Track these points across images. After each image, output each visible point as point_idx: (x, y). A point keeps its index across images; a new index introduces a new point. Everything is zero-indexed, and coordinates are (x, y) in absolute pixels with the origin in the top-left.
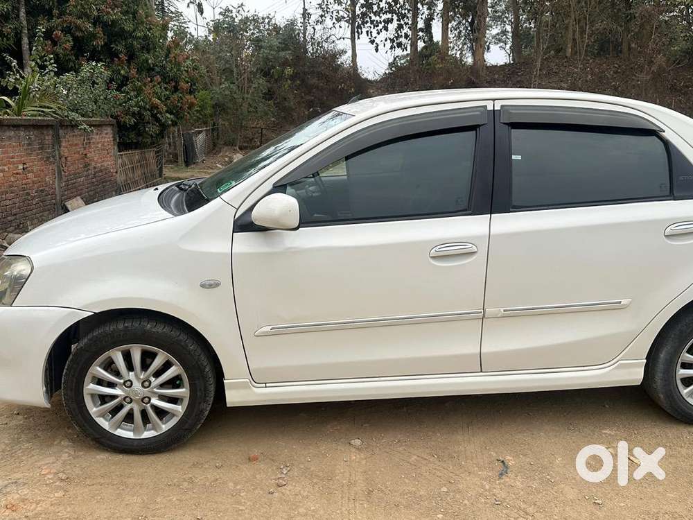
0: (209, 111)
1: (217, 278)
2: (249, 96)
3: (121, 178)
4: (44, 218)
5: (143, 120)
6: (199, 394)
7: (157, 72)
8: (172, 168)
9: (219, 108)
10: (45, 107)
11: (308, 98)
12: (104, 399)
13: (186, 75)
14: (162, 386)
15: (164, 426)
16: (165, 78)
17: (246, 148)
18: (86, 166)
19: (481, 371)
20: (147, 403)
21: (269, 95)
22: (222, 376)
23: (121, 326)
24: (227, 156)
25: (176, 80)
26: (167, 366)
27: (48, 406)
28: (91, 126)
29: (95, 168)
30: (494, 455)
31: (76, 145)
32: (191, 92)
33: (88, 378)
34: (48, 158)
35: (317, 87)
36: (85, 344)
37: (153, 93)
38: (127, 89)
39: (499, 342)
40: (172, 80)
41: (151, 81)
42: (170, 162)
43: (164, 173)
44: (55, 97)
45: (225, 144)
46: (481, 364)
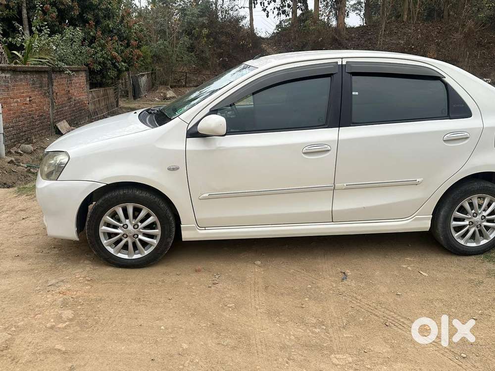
0: (149, 60)
1: (177, 164)
2: (177, 49)
3: (91, 107)
4: (43, 134)
5: (106, 66)
6: (166, 233)
7: (115, 34)
8: (124, 101)
9: (157, 58)
10: (42, 58)
11: (219, 50)
12: (110, 235)
13: (135, 35)
14: (145, 228)
15: (146, 252)
16: (121, 38)
17: (175, 86)
18: (69, 99)
19: (333, 222)
20: (136, 238)
21: (191, 49)
22: (180, 223)
23: (121, 192)
24: (162, 93)
25: (128, 39)
26: (148, 216)
27: (78, 239)
28: (73, 71)
29: (75, 100)
30: (339, 269)
31: (63, 84)
32: (139, 47)
33: (102, 223)
34: (45, 93)
35: (225, 43)
36: (100, 203)
37: (113, 48)
38: (95, 46)
39: (343, 204)
40: (125, 39)
41: (111, 40)
42: (123, 96)
43: (119, 104)
44: (49, 51)
45: (161, 84)
46: (332, 218)
